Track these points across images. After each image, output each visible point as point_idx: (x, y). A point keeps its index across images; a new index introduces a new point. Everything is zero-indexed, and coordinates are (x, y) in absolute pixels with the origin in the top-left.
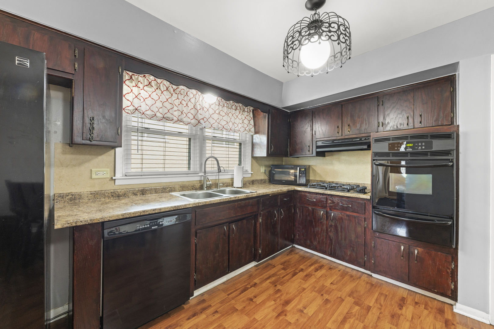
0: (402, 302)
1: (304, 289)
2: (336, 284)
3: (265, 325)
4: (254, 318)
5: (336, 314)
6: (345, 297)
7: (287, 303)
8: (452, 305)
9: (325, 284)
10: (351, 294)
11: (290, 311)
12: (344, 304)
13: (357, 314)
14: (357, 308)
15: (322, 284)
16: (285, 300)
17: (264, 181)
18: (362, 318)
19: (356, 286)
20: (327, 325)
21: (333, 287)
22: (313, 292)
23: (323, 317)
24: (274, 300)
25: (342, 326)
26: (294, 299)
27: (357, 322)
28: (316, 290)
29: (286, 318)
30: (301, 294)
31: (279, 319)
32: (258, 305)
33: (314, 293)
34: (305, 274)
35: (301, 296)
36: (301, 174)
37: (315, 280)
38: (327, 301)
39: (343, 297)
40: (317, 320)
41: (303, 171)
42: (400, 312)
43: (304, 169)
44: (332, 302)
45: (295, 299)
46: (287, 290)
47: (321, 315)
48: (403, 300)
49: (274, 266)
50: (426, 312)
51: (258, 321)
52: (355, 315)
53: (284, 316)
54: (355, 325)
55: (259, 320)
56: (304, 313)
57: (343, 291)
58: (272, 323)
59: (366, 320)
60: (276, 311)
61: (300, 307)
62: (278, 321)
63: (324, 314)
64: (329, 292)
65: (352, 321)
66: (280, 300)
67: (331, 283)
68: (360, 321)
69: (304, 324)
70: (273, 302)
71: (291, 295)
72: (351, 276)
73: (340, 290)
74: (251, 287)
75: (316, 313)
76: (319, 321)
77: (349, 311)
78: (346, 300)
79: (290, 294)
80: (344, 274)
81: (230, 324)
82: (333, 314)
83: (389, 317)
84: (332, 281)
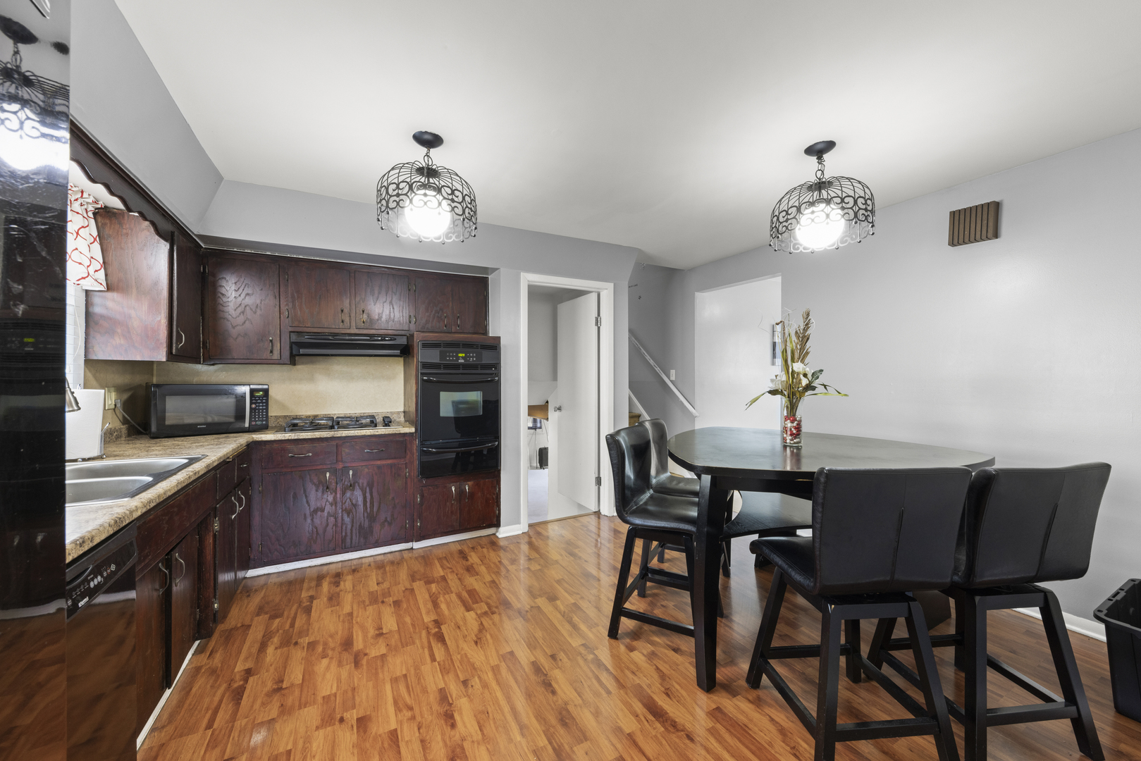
0: (463, 555)
1: (351, 614)
2: (385, 581)
3: (352, 686)
4: (324, 697)
5: (421, 606)
6: (411, 585)
7: (347, 644)
8: (494, 534)
9: (371, 590)
10: (413, 578)
11: (365, 647)
12: (417, 592)
13: (440, 590)
14: (433, 586)
15: (367, 593)
16: (341, 644)
17: (116, 433)
18: (447, 590)
19: (408, 568)
20: (425, 621)
21: (386, 585)
22: (367, 608)
23: (412, 619)
24: (323, 658)
25: (439, 610)
26: (352, 632)
27: (447, 596)
28: (367, 603)
29: (371, 656)
30: (354, 622)
31: (362, 665)
32: (302, 683)
33: (370, 609)
34: (325, 599)
35: (357, 623)
36: (255, 403)
37: (350, 596)
38: (397, 604)
39: (409, 587)
40: (410, 626)
41: (259, 397)
42: (469, 563)
43: (261, 393)
44: (404, 599)
45: (354, 632)
46: (324, 634)
47: (408, 620)
48: (461, 552)
49: (247, 627)
50: (485, 550)
51: (336, 693)
52: (439, 593)
53: (366, 657)
54: (448, 600)
55: (334, 690)
56: (386, 633)
57: (401, 582)
58: (360, 676)
59: (452, 589)
60: (345, 663)
61: (372, 632)
62: (365, 667)
63: (410, 616)
64: (387, 593)
65: (442, 599)
66: (333, 649)
67: (378, 584)
68: (448, 594)
69: (401, 641)
70: (325, 662)
71: (340, 633)
72: (392, 563)
73: (397, 584)
74: (246, 681)
75: (400, 623)
76: (413, 625)
77: (430, 594)
78: (415, 587)
79: (337, 634)
80: (380, 565)
81: (292, 739)
82: (419, 608)
83: (465, 572)
84: (375, 580)
